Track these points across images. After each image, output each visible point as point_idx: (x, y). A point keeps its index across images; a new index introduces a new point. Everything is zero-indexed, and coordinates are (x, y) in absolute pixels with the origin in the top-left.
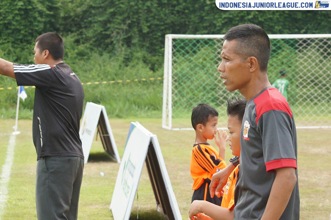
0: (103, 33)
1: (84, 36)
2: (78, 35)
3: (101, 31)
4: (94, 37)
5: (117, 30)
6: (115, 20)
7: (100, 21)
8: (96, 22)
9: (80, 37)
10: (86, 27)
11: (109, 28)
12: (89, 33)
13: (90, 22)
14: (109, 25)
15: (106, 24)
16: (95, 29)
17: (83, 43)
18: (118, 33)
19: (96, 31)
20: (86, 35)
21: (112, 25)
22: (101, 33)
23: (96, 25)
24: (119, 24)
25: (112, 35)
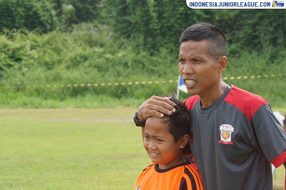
0: (253, 34)
1: (236, 37)
2: (231, 36)
3: (251, 33)
4: (245, 37)
5: (265, 32)
6: (262, 23)
7: (250, 24)
8: (246, 25)
9: (232, 37)
10: (238, 29)
11: (258, 30)
12: (241, 34)
13: (242, 25)
14: (257, 27)
15: (255, 26)
16: (246, 30)
17: (235, 43)
18: (265, 34)
19: (246, 32)
20: (237, 36)
21: (261, 27)
22: (250, 34)
23: (246, 27)
24: (267, 26)
25: (260, 36)
